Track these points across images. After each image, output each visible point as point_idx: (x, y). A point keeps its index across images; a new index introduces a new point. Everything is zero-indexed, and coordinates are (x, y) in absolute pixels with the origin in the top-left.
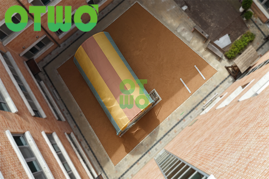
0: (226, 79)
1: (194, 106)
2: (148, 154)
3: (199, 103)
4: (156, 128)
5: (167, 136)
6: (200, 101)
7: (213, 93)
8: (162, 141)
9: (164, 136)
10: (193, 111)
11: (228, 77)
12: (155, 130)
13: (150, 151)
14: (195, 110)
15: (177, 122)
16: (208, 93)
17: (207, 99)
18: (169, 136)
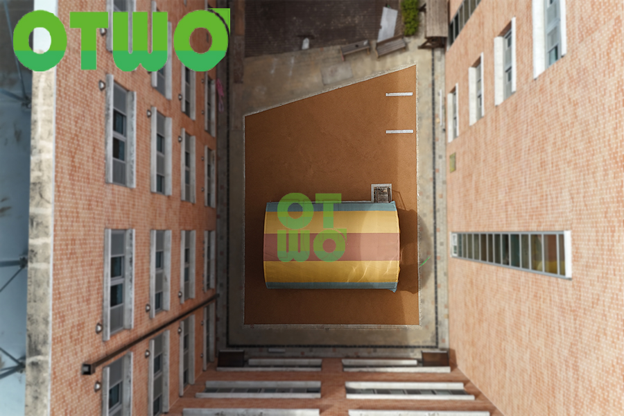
0: (433, 60)
1: (431, 140)
2: (438, 262)
3: (434, 129)
4: (419, 223)
5: (438, 214)
6: (431, 126)
7: (436, 96)
8: (438, 227)
9: (435, 218)
10: (437, 147)
11: (433, 55)
12: (418, 226)
13: (438, 255)
14: (437, 143)
15: (431, 184)
16: (430, 104)
17: (436, 112)
18: (439, 210)
